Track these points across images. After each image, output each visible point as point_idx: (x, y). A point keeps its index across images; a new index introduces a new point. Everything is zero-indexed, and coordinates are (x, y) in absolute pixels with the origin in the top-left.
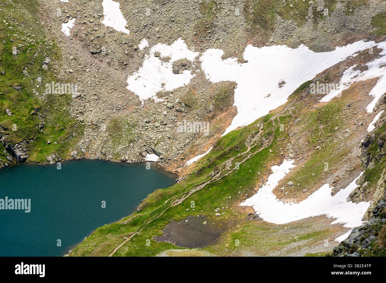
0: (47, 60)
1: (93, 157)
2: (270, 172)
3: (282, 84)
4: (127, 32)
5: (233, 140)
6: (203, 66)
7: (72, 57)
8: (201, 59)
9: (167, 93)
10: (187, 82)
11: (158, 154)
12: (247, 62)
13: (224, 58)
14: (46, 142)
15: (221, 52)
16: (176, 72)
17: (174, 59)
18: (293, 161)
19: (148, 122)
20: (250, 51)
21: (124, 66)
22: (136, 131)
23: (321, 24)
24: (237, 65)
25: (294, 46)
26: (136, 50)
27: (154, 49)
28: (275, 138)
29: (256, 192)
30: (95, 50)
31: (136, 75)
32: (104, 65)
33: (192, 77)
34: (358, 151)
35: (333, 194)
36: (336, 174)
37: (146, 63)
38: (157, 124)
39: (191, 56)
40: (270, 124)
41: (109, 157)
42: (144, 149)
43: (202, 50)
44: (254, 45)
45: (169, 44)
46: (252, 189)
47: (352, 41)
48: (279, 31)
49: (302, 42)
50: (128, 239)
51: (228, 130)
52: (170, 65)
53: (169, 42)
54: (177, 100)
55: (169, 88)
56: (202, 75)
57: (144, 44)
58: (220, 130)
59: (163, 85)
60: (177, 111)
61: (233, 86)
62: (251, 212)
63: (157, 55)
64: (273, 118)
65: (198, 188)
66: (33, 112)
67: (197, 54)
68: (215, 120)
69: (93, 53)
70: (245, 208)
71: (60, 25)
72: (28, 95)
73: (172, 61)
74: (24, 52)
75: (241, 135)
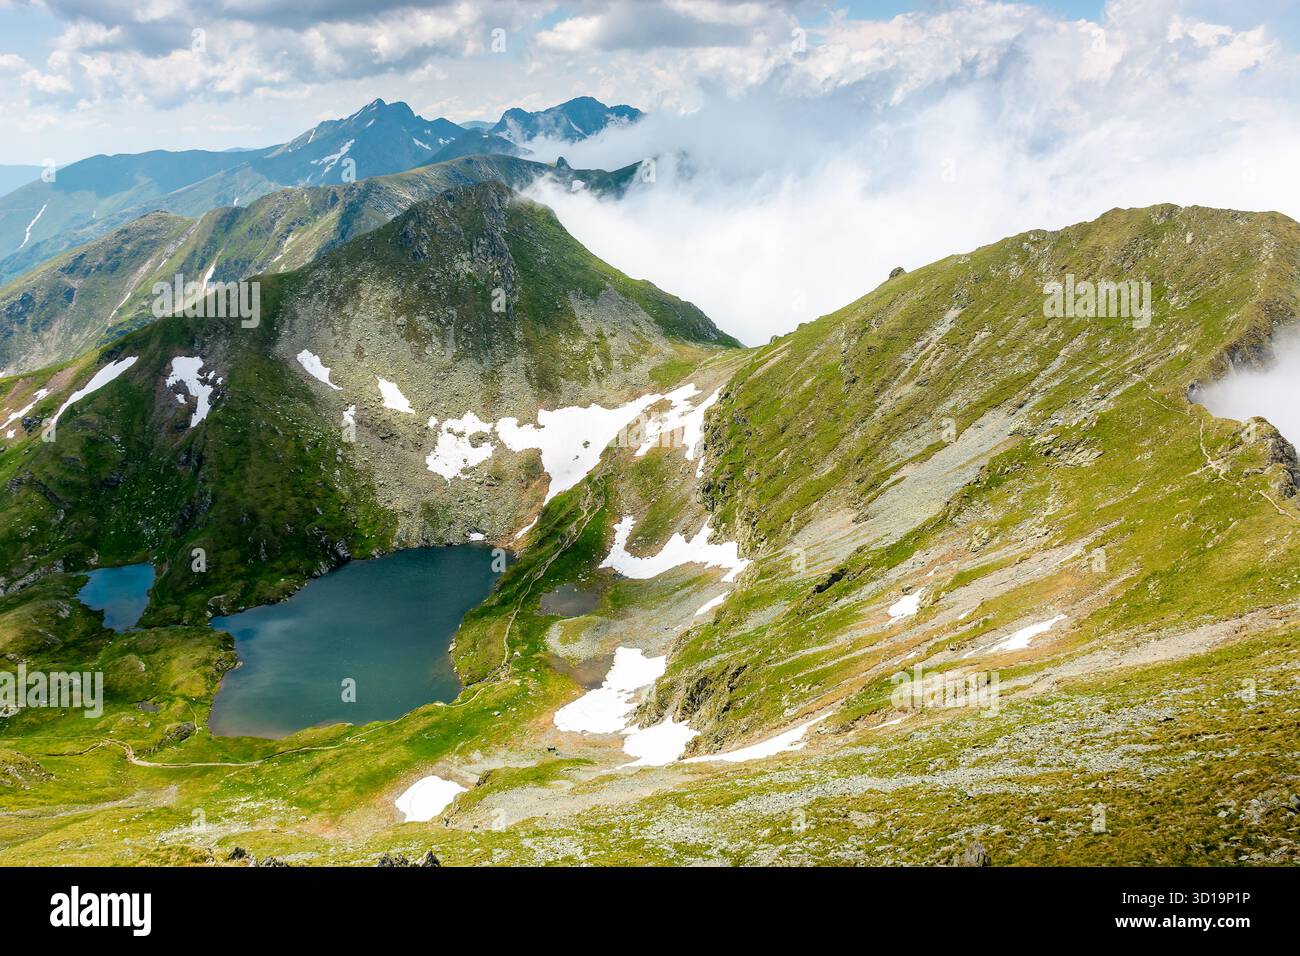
0: (340, 452)
1: (416, 545)
2: (615, 532)
3: (586, 444)
4: (413, 411)
5: (562, 506)
6: (501, 436)
7: (363, 445)
8: (497, 429)
9: (473, 469)
10: (490, 455)
11: (483, 532)
12: (543, 427)
13: (519, 426)
14: (363, 537)
15: (515, 421)
16: (475, 446)
17: (469, 432)
18: (632, 517)
19: (462, 501)
20: (543, 416)
21: (419, 447)
22: (451, 512)
23: (604, 383)
24: (535, 431)
25: (586, 406)
26: (426, 429)
27: (444, 426)
28: (607, 497)
29: (609, 552)
30: (384, 435)
31: (433, 455)
32: (398, 449)
33: (493, 449)
34: (696, 498)
35: (688, 541)
36: (683, 522)
37: (440, 441)
38: (472, 501)
39: (486, 428)
40: (595, 484)
41: (433, 542)
42: (466, 529)
43: (495, 421)
44: (546, 409)
45: (459, 419)
46: (604, 550)
47: (639, 395)
48: (566, 393)
49: (592, 401)
50: (513, 618)
51: (549, 498)
52: (466, 439)
53: (459, 415)
54: (485, 474)
55: (472, 463)
56: (503, 445)
57: (433, 422)
58: (541, 498)
59: (465, 461)
60: (489, 485)
61: (539, 452)
62: (613, 572)
63: (450, 431)
64: (596, 478)
65: (553, 558)
66: (342, 507)
67: (491, 425)
68: (530, 490)
69: (383, 438)
70: (604, 569)
71: (341, 414)
72: (332, 491)
73: (467, 435)
74: (316, 446)
75: (571, 500)
